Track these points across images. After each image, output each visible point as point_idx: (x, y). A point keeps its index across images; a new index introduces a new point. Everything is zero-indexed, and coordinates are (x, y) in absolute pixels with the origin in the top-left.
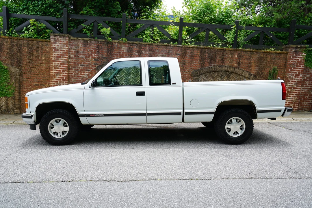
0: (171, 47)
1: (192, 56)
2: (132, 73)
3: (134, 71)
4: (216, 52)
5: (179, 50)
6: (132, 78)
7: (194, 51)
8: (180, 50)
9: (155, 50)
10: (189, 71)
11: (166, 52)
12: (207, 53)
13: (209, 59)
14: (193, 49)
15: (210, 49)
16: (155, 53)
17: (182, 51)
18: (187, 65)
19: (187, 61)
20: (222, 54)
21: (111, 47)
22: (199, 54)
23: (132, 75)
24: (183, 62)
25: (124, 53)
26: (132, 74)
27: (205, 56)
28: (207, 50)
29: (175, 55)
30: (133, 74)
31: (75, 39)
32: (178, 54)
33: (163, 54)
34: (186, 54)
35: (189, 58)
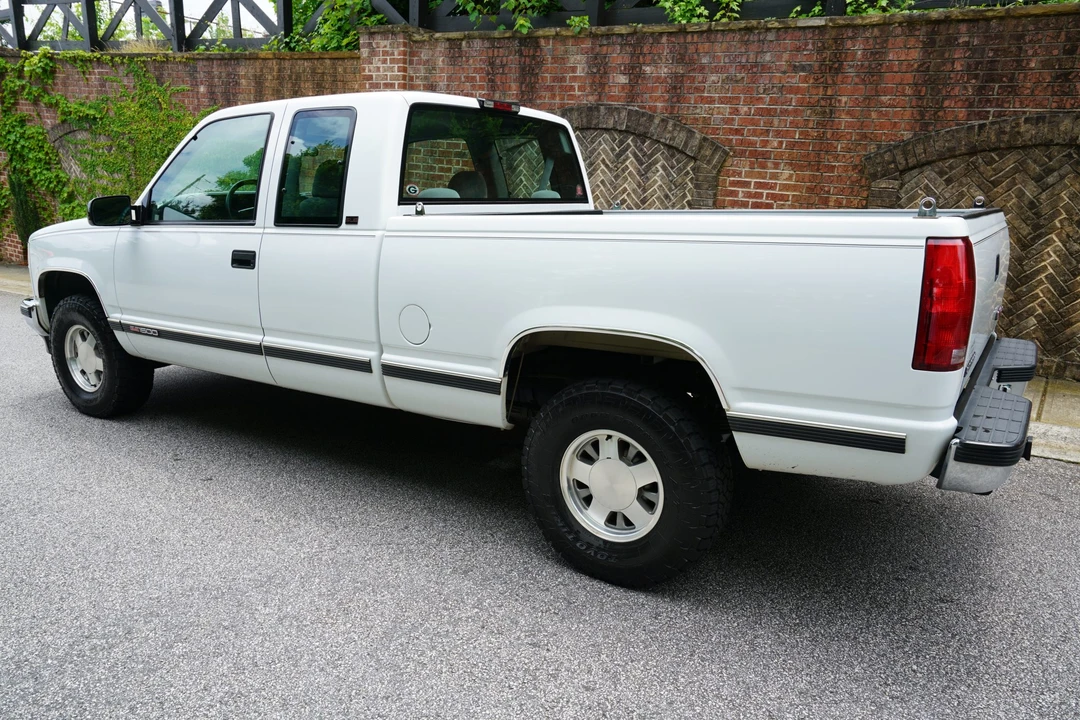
0: (771, 36)
1: (873, 72)
2: (603, 161)
3: (607, 155)
4: (1021, 37)
5: (806, 44)
6: (602, 182)
7: (886, 41)
8: (810, 47)
9: (696, 57)
10: (849, 150)
11: (744, 60)
12: (967, 44)
13: (976, 77)
14: (882, 31)
15: (988, 20)
16: (694, 70)
17: (820, 51)
18: (845, 119)
19: (844, 99)
20: (1068, 39)
21: (534, 57)
22: (916, 54)
23: (603, 172)
24: (823, 103)
25: (574, 79)
26: (603, 167)
27: (949, 67)
28: (963, 28)
29: (784, 72)
30: (607, 166)
31: (425, 41)
32: (803, 68)
33: (732, 71)
34: (841, 65)
35: (857, 80)
